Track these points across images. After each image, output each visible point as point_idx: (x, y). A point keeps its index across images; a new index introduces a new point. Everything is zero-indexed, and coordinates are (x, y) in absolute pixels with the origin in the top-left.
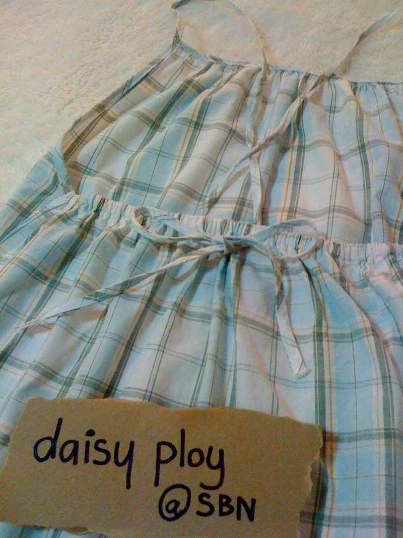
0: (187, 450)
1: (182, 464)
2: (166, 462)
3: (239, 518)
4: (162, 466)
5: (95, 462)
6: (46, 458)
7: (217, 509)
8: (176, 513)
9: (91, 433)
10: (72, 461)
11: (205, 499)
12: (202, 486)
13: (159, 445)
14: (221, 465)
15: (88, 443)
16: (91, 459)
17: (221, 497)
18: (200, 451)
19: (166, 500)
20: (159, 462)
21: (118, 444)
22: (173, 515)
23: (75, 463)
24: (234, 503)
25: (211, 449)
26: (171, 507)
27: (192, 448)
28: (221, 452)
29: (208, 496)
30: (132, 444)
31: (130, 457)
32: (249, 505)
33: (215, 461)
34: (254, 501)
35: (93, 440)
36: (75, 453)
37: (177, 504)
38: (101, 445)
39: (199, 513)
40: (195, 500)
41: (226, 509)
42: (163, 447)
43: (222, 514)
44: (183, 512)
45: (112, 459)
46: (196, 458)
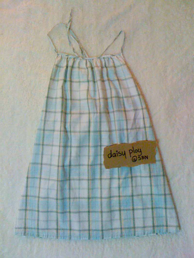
0: (135, 150)
1: (134, 153)
2: (131, 153)
3: (145, 159)
4: (131, 154)
5: (119, 156)
6: (110, 157)
7: (142, 158)
8: (135, 161)
9: (117, 151)
10: (115, 157)
12: (138, 155)
14: (141, 151)
15: (117, 153)
17: (142, 156)
18: (137, 150)
19: (133, 159)
21: (122, 152)
24: (144, 157)
28: (140, 149)
29: (140, 157)
30: (125, 151)
31: (125, 154)
32: (147, 157)
36: (115, 155)
38: (119, 153)
39: (139, 160)
40: (138, 158)
42: (130, 151)
44: (136, 160)
45: (122, 154)
46: (136, 151)
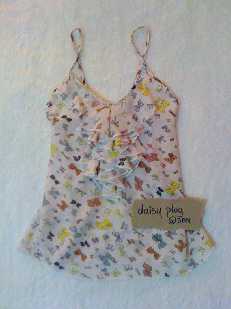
1: (173, 212)
6: (141, 214)
7: (182, 221)
9: (150, 207)
10: (147, 214)
11: (179, 219)
12: (178, 216)
13: (167, 208)
15: (150, 209)
16: (152, 212)
17: (183, 219)
18: (177, 209)
19: (170, 220)
20: (167, 212)
21: (157, 209)
22: (172, 223)
23: (148, 214)
24: (186, 220)
25: (179, 208)
26: (172, 221)
27: (175, 208)
29: (180, 219)
30: (161, 209)
32: (189, 220)
33: (180, 211)
34: (190, 219)
35: (151, 208)
36: (148, 212)
37: (173, 221)
39: (178, 222)
40: (177, 219)
41: (184, 221)
42: (168, 209)
43: (183, 222)
45: (156, 212)
